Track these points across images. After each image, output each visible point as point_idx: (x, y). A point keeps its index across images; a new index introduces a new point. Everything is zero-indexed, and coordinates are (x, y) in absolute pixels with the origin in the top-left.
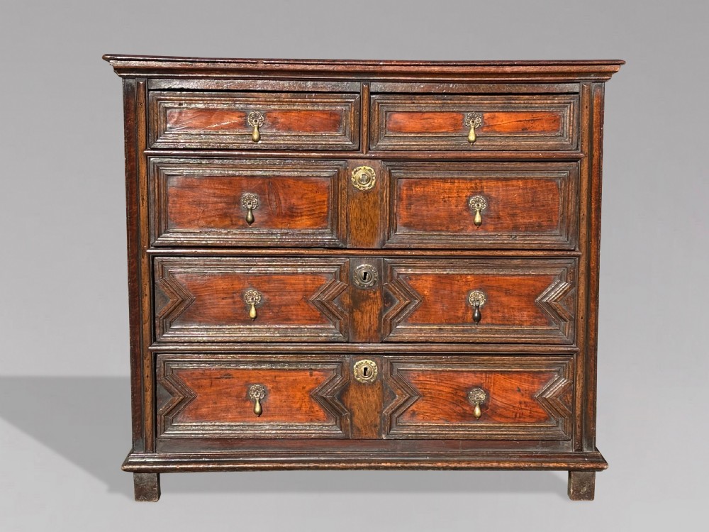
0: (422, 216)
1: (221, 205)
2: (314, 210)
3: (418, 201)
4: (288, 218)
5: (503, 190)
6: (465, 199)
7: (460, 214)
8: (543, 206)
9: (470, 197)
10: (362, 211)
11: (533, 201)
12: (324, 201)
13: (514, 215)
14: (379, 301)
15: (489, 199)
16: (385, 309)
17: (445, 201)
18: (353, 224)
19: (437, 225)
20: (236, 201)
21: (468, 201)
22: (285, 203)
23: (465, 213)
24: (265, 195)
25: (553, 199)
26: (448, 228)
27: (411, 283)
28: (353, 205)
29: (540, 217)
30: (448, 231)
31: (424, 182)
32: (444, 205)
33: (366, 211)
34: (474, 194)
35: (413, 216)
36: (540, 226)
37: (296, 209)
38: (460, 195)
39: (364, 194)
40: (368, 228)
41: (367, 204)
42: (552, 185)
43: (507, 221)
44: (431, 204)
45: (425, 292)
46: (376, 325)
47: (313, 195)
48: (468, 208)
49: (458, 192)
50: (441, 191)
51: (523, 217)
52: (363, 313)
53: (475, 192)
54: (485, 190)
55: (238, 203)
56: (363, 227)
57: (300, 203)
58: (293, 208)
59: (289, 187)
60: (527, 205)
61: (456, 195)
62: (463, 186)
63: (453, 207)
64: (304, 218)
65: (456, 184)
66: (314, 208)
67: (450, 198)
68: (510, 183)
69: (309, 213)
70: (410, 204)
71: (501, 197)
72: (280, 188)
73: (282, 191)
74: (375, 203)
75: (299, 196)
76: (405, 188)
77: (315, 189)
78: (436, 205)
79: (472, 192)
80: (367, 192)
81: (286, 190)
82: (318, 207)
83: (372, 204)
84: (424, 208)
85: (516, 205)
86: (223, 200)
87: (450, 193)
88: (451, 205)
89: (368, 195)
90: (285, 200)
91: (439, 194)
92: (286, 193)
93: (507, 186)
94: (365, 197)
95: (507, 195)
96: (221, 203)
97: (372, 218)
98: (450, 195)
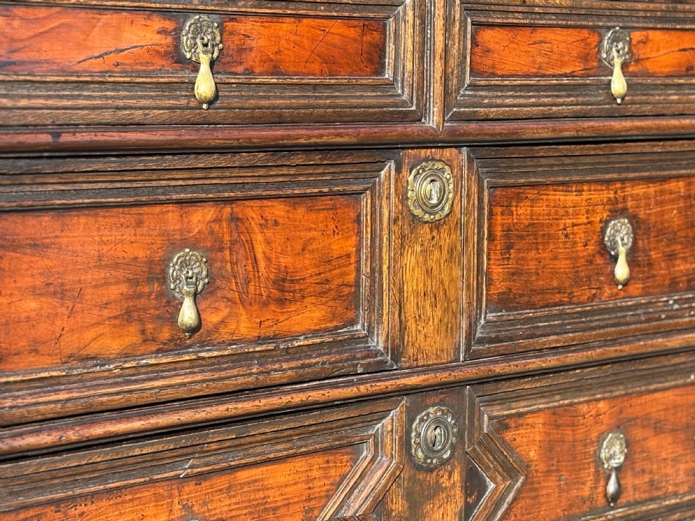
0: (529, 274)
2: (328, 281)
3: (521, 237)
4: (273, 307)
5: (657, 203)
6: (598, 226)
7: (591, 262)
9: (607, 222)
10: (429, 272)
12: (348, 256)
13: (671, 257)
15: (637, 225)
17: (566, 236)
18: (410, 307)
19: (553, 290)
20: (156, 272)
21: (603, 231)
22: (268, 267)
23: (599, 260)
24: (221, 250)
26: (571, 295)
28: (409, 259)
30: (570, 303)
31: (531, 193)
32: (565, 243)
33: (436, 272)
34: (614, 214)
35: (513, 274)
37: (292, 281)
38: (592, 219)
39: (431, 231)
40: (439, 313)
41: (436, 254)
44: (543, 244)
47: (326, 241)
48: (603, 247)
49: (588, 212)
50: (561, 212)
51: (685, 260)
53: (615, 211)
54: (629, 204)
55: (163, 278)
56: (429, 313)
57: (299, 264)
58: (284, 280)
59: (276, 223)
60: (691, 233)
61: (584, 220)
62: (595, 197)
63: (580, 247)
64: (308, 300)
65: (585, 195)
66: (328, 275)
67: (575, 228)
68: (666, 186)
69: (318, 288)
70: (509, 247)
71: (653, 219)
72: (256, 229)
73: (259, 237)
74: (452, 250)
75: (299, 247)
76: (499, 210)
77: (332, 226)
78: (552, 246)
79: (610, 211)
80: (436, 225)
81: (269, 234)
82: (337, 271)
83: (445, 254)
84: (533, 254)
85: (675, 233)
86: (120, 274)
87: (576, 214)
88: (575, 243)
89: (439, 232)
90: (269, 259)
91: (557, 219)
92: (268, 242)
93: (662, 192)
94: (433, 238)
95: (662, 213)
96: (117, 283)
97: (446, 287)
98: (575, 221)
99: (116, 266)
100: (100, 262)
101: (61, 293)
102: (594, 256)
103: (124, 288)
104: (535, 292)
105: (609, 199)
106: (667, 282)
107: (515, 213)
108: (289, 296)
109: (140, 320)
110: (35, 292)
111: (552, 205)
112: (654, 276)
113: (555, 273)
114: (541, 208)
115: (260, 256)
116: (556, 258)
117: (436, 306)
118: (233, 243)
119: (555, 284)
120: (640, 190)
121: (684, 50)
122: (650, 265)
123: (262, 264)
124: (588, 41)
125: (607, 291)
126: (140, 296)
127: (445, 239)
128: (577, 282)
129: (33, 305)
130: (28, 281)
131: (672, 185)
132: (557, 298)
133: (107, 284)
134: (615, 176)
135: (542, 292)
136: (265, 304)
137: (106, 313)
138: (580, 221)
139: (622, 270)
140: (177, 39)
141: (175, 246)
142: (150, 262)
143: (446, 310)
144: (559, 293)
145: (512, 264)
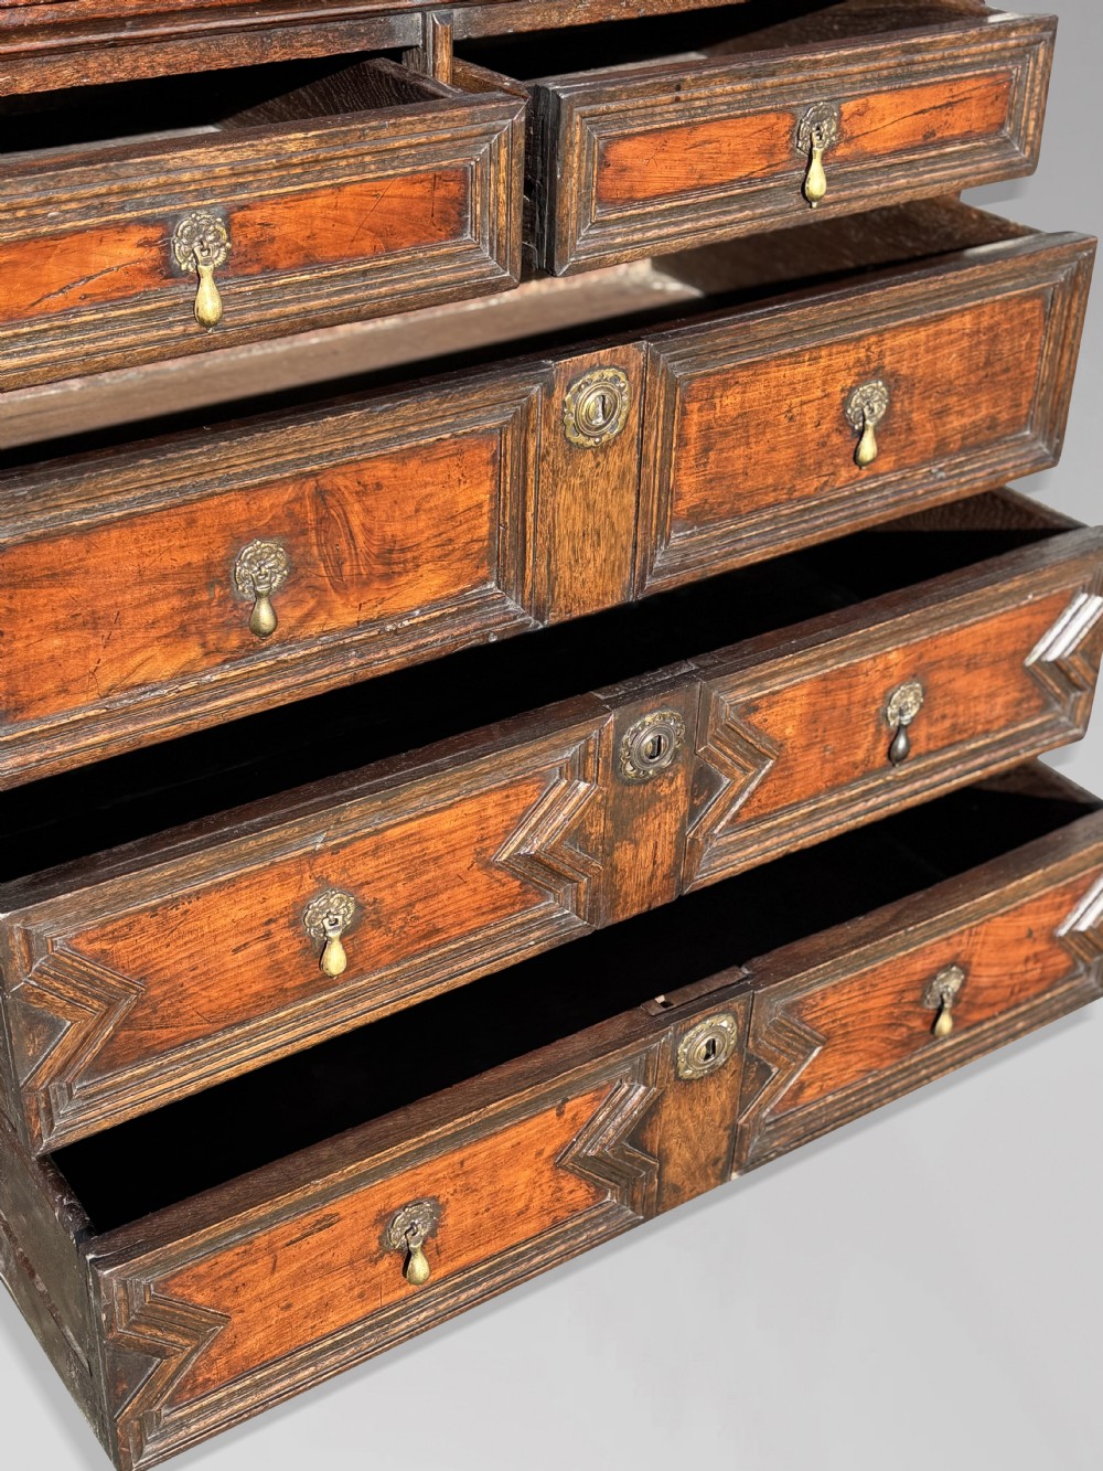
0: (734, 476)
1: (163, 607)
2: (450, 541)
3: (726, 433)
4: (376, 585)
5: (929, 350)
6: (838, 398)
7: (824, 444)
8: (1007, 370)
9: (851, 390)
10: (590, 507)
11: (988, 363)
12: (480, 506)
13: (941, 414)
14: (681, 797)
15: (894, 382)
16: (693, 812)
17: (791, 419)
18: (565, 553)
19: (766, 489)
20: (219, 574)
21: (846, 402)
22: (368, 540)
23: (836, 439)
24: (304, 533)
25: (1030, 346)
26: (792, 489)
27: (756, 718)
28: (564, 497)
29: (995, 405)
30: (789, 501)
31: (743, 376)
32: (789, 427)
33: (600, 505)
34: (863, 378)
35: (711, 481)
36: (993, 424)
37: (403, 550)
38: (829, 390)
39: (595, 456)
40: (602, 552)
41: (602, 483)
42: (1033, 310)
43: (926, 436)
44: (756, 435)
45: (789, 731)
46: (668, 861)
47: (448, 494)
48: (843, 422)
49: (825, 383)
50: (785, 390)
51: (961, 413)
52: (636, 843)
53: (866, 373)
54: (887, 360)
55: (227, 580)
56: (589, 554)
57: (411, 529)
58: (391, 551)
59: (379, 487)
60: (973, 378)
61: (819, 393)
62: (837, 362)
63: (809, 429)
64: (423, 569)
65: (823, 362)
66: (452, 534)
67: (805, 407)
68: (945, 326)
69: (438, 552)
70: (706, 450)
71: (920, 372)
72: (351, 499)
73: (357, 507)
74: (624, 473)
75: (410, 508)
76: (695, 406)
77: (456, 474)
78: (769, 436)
79: (858, 374)
80: (603, 449)
81: (370, 501)
82: (465, 526)
83: (614, 481)
84: (740, 451)
85: (951, 382)
86: (170, 586)
87: (807, 390)
88: (805, 424)
89: (606, 456)
90: (368, 531)
91: (778, 401)
92: (368, 511)
93: (937, 335)
94: (598, 465)
95: (934, 363)
96: (167, 596)
97: (614, 520)
98: (804, 398)
99: (164, 577)
100: (141, 578)
101: (93, 622)
102: (828, 436)
103: (176, 602)
104: (739, 496)
105: (859, 360)
106: (933, 446)
107: (718, 406)
108: (397, 569)
109: (201, 633)
110: (57, 628)
111: (773, 384)
112: (914, 442)
113: (771, 467)
114: (756, 392)
115: (357, 530)
116: (773, 449)
117: (599, 545)
118: (321, 520)
119: (770, 480)
120: (904, 339)
121: (923, 112)
122: (910, 430)
123: (360, 539)
124: (775, 128)
125: (844, 474)
126: (198, 606)
127: (614, 462)
128: (801, 470)
129: (57, 642)
130: (48, 617)
131: (955, 323)
132: (770, 498)
133: (152, 600)
134: (868, 330)
135: (752, 493)
136: (366, 584)
137: (154, 633)
138: (814, 396)
139: (868, 448)
140: (167, 248)
141: (239, 540)
142: (209, 566)
143: (611, 548)
144: (774, 490)
145: (712, 468)
